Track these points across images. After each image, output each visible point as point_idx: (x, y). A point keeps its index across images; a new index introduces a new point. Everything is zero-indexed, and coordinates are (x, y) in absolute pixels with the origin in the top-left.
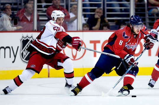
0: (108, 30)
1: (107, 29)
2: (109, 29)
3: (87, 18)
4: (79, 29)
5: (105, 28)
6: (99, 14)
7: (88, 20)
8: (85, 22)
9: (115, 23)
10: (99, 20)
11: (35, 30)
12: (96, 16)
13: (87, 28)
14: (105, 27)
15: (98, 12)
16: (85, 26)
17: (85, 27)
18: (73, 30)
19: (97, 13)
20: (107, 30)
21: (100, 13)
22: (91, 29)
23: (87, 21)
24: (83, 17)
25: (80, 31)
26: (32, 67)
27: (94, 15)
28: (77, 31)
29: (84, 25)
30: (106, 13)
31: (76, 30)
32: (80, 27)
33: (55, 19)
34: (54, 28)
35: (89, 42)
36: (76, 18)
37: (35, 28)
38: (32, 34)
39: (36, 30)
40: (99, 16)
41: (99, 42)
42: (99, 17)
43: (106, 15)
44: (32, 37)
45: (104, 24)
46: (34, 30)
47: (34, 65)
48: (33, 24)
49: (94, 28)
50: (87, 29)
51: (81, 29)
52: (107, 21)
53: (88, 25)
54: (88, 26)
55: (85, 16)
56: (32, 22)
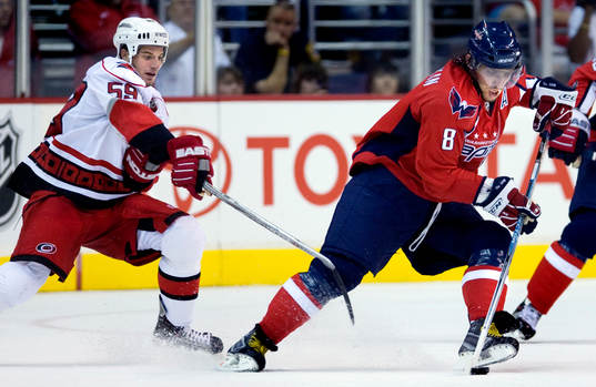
0: (321, 92)
1: (315, 91)
2: (324, 88)
3: (234, 46)
4: (201, 91)
5: (308, 86)
6: (282, 27)
7: (240, 52)
8: (225, 61)
9: (348, 63)
10: (285, 52)
11: (23, 95)
12: (273, 37)
13: (234, 86)
14: (309, 79)
15: (278, 21)
16: (229, 76)
17: (229, 83)
18: (178, 94)
19: (273, 25)
20: (315, 95)
21: (288, 23)
22: (251, 92)
23: (234, 55)
24: (218, 41)
25: (206, 98)
26: (42, 251)
27: (263, 31)
28: (195, 98)
29: (221, 73)
30: (314, 24)
31: (189, 93)
32: (208, 82)
33: (132, 53)
34: (110, 85)
35: (244, 143)
36: (191, 42)
37: (24, 85)
38: (10, 112)
39: (28, 94)
40: (283, 35)
41: (283, 142)
42: (283, 41)
43: (312, 34)
44: (9, 122)
45: (302, 68)
46: (19, 94)
47: (52, 246)
48: (15, 68)
49: (262, 84)
50: (234, 92)
51: (211, 89)
52: (316, 57)
53: (240, 73)
54: (238, 79)
55: (226, 35)
56: (11, 63)
